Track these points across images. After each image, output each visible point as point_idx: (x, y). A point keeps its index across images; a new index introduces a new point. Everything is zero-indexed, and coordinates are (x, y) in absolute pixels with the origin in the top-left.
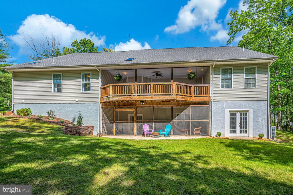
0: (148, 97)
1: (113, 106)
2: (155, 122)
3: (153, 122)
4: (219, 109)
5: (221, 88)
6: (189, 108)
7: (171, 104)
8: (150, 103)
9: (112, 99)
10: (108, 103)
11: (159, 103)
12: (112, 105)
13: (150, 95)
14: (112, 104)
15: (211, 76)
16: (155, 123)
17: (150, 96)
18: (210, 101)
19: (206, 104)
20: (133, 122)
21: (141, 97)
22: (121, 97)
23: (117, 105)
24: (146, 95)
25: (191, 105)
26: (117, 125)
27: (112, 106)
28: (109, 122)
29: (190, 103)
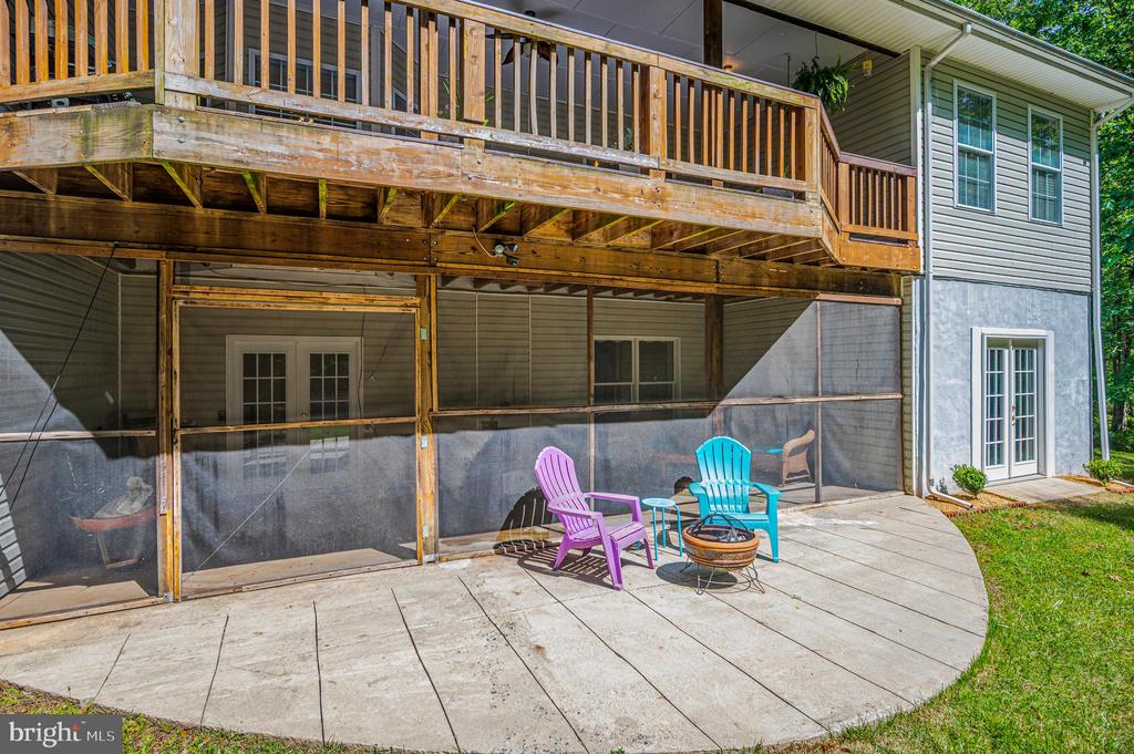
0: (634, 183)
1: (150, 245)
2: (601, 419)
3: (583, 419)
4: (949, 325)
5: (956, 203)
6: (809, 312)
7: (713, 273)
8: (560, 250)
9: (190, 145)
10: (70, 202)
11: (635, 258)
12: (129, 230)
13: (645, 171)
14: (137, 215)
15: (919, 114)
16: (601, 427)
17: (648, 184)
18: (916, 274)
19: (888, 292)
20: (407, 431)
21: (566, 171)
22: (326, 141)
23: (202, 238)
24: (605, 164)
25: (825, 290)
26: (208, 476)
27: (121, 243)
28: (95, 450)
29: (817, 281)
